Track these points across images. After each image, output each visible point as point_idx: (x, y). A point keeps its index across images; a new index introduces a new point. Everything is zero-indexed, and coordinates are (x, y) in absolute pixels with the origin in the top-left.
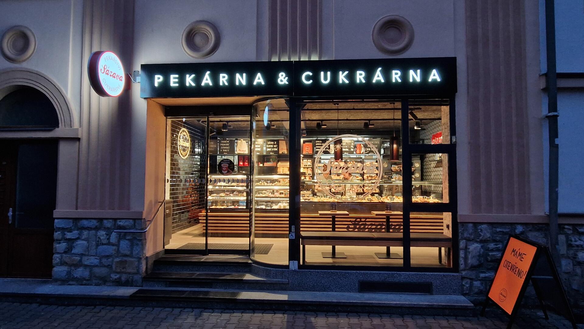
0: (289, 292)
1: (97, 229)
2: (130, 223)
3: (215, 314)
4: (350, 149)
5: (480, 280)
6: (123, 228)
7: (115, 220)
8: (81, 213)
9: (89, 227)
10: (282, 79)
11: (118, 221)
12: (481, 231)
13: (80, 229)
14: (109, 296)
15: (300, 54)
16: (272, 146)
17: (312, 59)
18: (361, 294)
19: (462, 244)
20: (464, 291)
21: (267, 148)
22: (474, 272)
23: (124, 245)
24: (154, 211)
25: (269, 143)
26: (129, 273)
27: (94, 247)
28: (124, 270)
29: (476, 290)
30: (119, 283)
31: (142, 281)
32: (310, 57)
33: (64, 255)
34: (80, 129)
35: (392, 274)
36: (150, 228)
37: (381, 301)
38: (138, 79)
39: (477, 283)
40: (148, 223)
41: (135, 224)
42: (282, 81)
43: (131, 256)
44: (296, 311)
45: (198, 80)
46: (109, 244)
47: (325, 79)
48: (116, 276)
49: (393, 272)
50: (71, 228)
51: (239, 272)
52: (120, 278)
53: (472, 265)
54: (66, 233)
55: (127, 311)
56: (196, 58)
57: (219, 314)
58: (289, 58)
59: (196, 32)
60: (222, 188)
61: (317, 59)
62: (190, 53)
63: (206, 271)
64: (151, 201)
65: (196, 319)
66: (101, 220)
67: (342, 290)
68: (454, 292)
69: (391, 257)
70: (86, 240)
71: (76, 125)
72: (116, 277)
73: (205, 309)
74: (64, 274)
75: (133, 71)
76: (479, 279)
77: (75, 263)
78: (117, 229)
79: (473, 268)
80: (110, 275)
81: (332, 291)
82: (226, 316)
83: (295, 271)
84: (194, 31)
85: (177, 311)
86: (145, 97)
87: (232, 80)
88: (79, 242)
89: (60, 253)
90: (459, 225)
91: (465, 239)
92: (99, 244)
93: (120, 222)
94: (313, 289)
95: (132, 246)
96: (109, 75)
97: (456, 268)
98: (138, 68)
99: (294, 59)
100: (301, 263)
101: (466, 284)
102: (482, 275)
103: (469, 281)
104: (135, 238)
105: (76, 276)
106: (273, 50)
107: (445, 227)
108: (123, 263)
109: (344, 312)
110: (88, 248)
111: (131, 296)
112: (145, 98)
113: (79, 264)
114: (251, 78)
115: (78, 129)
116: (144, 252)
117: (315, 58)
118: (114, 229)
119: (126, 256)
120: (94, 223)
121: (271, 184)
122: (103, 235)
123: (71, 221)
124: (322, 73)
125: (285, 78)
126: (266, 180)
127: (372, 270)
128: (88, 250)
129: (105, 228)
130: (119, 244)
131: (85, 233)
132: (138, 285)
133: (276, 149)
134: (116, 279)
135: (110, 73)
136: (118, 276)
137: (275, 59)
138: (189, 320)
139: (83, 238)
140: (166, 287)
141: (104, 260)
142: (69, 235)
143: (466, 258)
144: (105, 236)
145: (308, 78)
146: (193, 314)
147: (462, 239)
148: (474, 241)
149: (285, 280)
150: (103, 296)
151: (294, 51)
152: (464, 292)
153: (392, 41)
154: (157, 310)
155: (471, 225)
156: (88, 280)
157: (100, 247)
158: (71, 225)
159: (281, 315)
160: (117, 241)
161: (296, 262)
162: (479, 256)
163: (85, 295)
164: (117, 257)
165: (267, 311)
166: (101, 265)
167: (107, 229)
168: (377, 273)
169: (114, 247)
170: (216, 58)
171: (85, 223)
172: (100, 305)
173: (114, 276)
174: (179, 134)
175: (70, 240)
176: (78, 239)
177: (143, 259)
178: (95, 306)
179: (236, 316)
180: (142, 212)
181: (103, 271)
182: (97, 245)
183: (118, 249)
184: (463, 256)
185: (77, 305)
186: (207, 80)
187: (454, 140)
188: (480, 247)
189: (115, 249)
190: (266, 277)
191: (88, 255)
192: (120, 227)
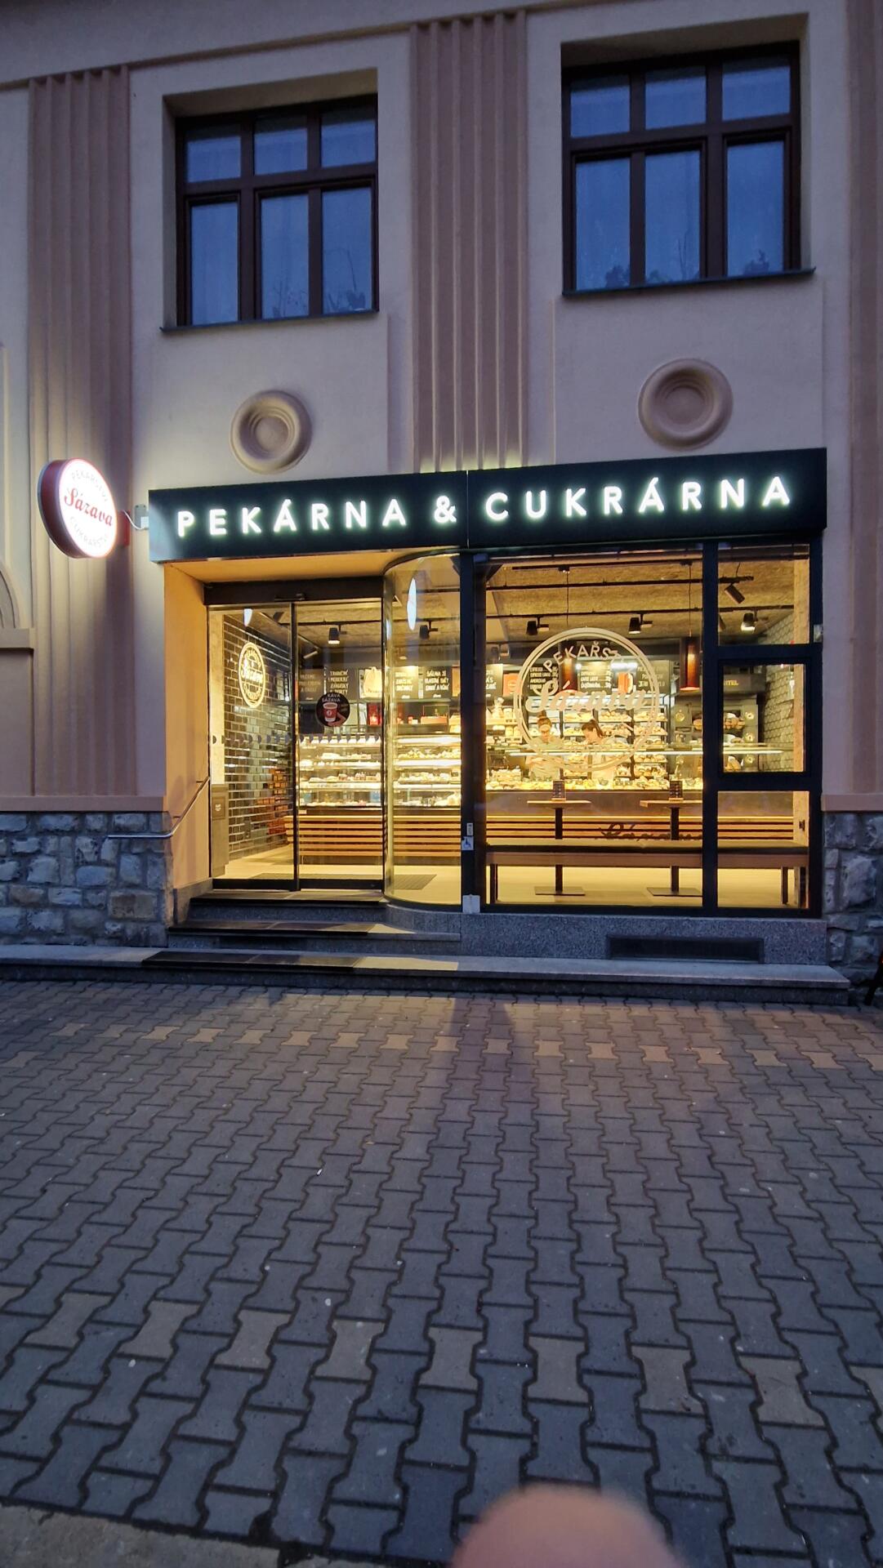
0: (460, 957)
1: (73, 833)
2: (138, 821)
3: (311, 996)
4: (603, 684)
5: (868, 934)
6: (127, 830)
7: (109, 814)
8: (40, 801)
9: (57, 830)
10: (444, 511)
11: (116, 816)
12: (874, 829)
13: (41, 833)
14: (101, 962)
15: (480, 456)
16: (437, 681)
17: (508, 466)
18: (610, 962)
19: (830, 858)
20: (832, 956)
21: (425, 685)
22: (856, 917)
23: (129, 863)
24: (187, 798)
25: (430, 674)
26: (141, 921)
27: (71, 869)
28: (131, 914)
29: (859, 955)
30: (120, 940)
31: (168, 936)
32: (502, 461)
33: (13, 886)
34: (32, 630)
35: (678, 921)
36: (179, 832)
37: (653, 973)
38: (145, 522)
39: (860, 941)
40: (174, 821)
41: (148, 821)
42: (442, 515)
43: (142, 886)
44: (474, 991)
45: (266, 520)
46: (99, 862)
47: (535, 507)
48: (114, 926)
49: (680, 918)
50: (23, 831)
51: (362, 921)
52: (123, 930)
53: (850, 902)
54: (14, 841)
55: (137, 990)
56: (261, 473)
57: (319, 997)
58: (459, 464)
59: (258, 418)
60: (332, 764)
61: (519, 465)
62: (249, 464)
63: (293, 919)
64: (179, 780)
65: (272, 1004)
66: (81, 815)
67: (571, 954)
68: (811, 959)
69: (681, 893)
70: (53, 855)
71: (24, 622)
72: (114, 929)
73: (291, 987)
74: (16, 921)
75: (134, 505)
76: (866, 931)
77: (34, 900)
78: (116, 833)
79: (854, 908)
80: (104, 923)
81: (551, 955)
82: (331, 1000)
83: (473, 916)
84: (255, 414)
85: (234, 991)
86: (159, 559)
87: (336, 517)
88: (41, 860)
89: (5, 882)
90: (826, 817)
91: (837, 847)
92: (78, 862)
93: (119, 818)
94: (511, 952)
95: (144, 867)
96: (83, 511)
97: (816, 910)
98: (142, 499)
99: (469, 466)
100: (488, 901)
101: (838, 941)
102: (873, 923)
103: (843, 935)
104: (150, 851)
105: (36, 927)
106: (423, 448)
107: (796, 826)
108: (128, 900)
109: (574, 994)
110: (58, 871)
111: (144, 962)
112: (160, 563)
113: (42, 904)
114: (376, 512)
115: (28, 630)
116: (169, 878)
117: (513, 462)
118: (108, 833)
119: (132, 886)
120: (68, 822)
121: (433, 756)
122: (86, 845)
123: (23, 817)
124: (529, 495)
125: (448, 509)
126: (423, 749)
127: (635, 914)
128: (59, 876)
129: (90, 831)
130: (119, 863)
131: (52, 842)
132: (157, 944)
133: (446, 688)
134: (115, 933)
135: (84, 507)
136: (119, 926)
137: (428, 468)
138: (257, 1006)
139: (48, 851)
140: (214, 948)
141: (91, 896)
142: (20, 846)
143: (838, 888)
144: (91, 846)
145: (499, 508)
146: (267, 995)
147: (831, 847)
148: (856, 850)
149: (453, 935)
150: (91, 962)
151: (469, 447)
152: (833, 959)
153: (684, 419)
154: (195, 989)
155: (850, 817)
156: (59, 935)
157: (83, 869)
158: (24, 825)
159: (444, 999)
160: (114, 856)
161: (477, 898)
162: (867, 882)
163: (54, 961)
164: (116, 888)
165: (414, 993)
166: (86, 905)
167: (94, 833)
168: (646, 920)
169: (110, 870)
170: (303, 471)
171: (51, 822)
172: (85, 980)
173: (112, 927)
174: (242, 656)
175: (22, 855)
176: (38, 852)
177: (167, 893)
178: (75, 981)
179: (351, 1002)
180: (162, 798)
181: (90, 917)
182: (77, 866)
183: (118, 872)
184: (832, 883)
185: (39, 980)
186: (285, 519)
187: (817, 634)
188: (870, 863)
189: (111, 874)
190: (414, 929)
191: (58, 886)
192: (119, 829)
